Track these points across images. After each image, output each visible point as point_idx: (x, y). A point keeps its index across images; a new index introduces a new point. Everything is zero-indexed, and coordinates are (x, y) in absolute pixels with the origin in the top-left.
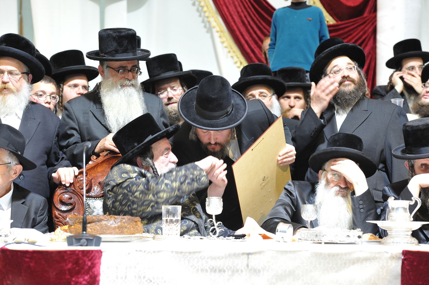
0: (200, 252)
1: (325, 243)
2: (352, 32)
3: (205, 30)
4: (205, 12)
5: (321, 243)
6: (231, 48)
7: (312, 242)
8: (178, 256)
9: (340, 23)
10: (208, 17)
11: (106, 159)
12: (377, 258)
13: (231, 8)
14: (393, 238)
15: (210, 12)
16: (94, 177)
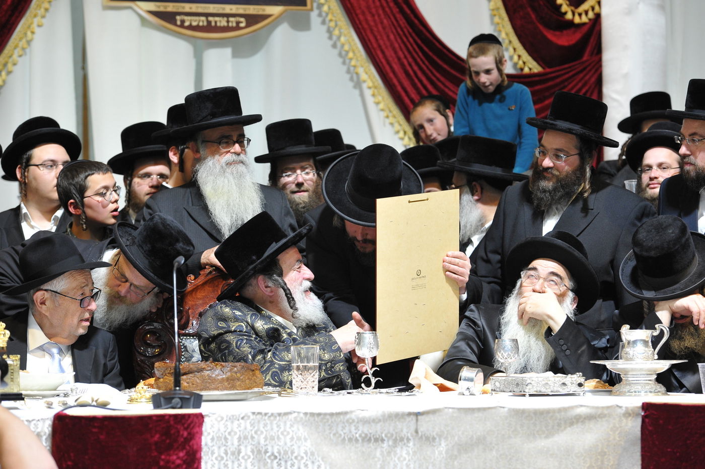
0: (346, 413)
1: (531, 395)
2: (566, 83)
3: (351, 84)
4: (351, 59)
5: (524, 395)
6: (390, 111)
7: (511, 394)
8: (314, 420)
9: (548, 70)
10: (355, 67)
11: (208, 280)
12: (605, 416)
13: (390, 53)
14: (630, 384)
15: (357, 60)
16: (193, 306)
